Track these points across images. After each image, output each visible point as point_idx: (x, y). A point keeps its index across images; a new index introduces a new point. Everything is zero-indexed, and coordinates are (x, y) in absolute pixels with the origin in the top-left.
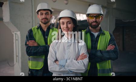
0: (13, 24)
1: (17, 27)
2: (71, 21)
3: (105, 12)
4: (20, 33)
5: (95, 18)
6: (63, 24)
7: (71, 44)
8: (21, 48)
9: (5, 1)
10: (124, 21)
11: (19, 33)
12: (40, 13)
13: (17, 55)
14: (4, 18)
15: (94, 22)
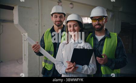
0: (21, 26)
1: (25, 29)
2: (78, 24)
3: (110, 16)
4: (28, 34)
5: (97, 21)
6: (71, 27)
7: (77, 46)
8: (28, 48)
9: (15, 6)
10: (131, 24)
11: (26, 34)
12: (55, 15)
13: (25, 54)
14: (14, 21)
15: (97, 25)
